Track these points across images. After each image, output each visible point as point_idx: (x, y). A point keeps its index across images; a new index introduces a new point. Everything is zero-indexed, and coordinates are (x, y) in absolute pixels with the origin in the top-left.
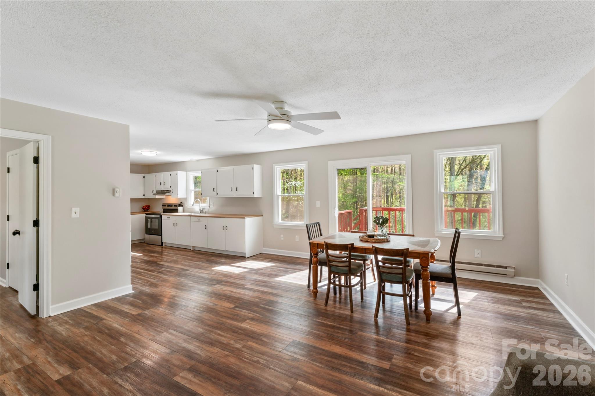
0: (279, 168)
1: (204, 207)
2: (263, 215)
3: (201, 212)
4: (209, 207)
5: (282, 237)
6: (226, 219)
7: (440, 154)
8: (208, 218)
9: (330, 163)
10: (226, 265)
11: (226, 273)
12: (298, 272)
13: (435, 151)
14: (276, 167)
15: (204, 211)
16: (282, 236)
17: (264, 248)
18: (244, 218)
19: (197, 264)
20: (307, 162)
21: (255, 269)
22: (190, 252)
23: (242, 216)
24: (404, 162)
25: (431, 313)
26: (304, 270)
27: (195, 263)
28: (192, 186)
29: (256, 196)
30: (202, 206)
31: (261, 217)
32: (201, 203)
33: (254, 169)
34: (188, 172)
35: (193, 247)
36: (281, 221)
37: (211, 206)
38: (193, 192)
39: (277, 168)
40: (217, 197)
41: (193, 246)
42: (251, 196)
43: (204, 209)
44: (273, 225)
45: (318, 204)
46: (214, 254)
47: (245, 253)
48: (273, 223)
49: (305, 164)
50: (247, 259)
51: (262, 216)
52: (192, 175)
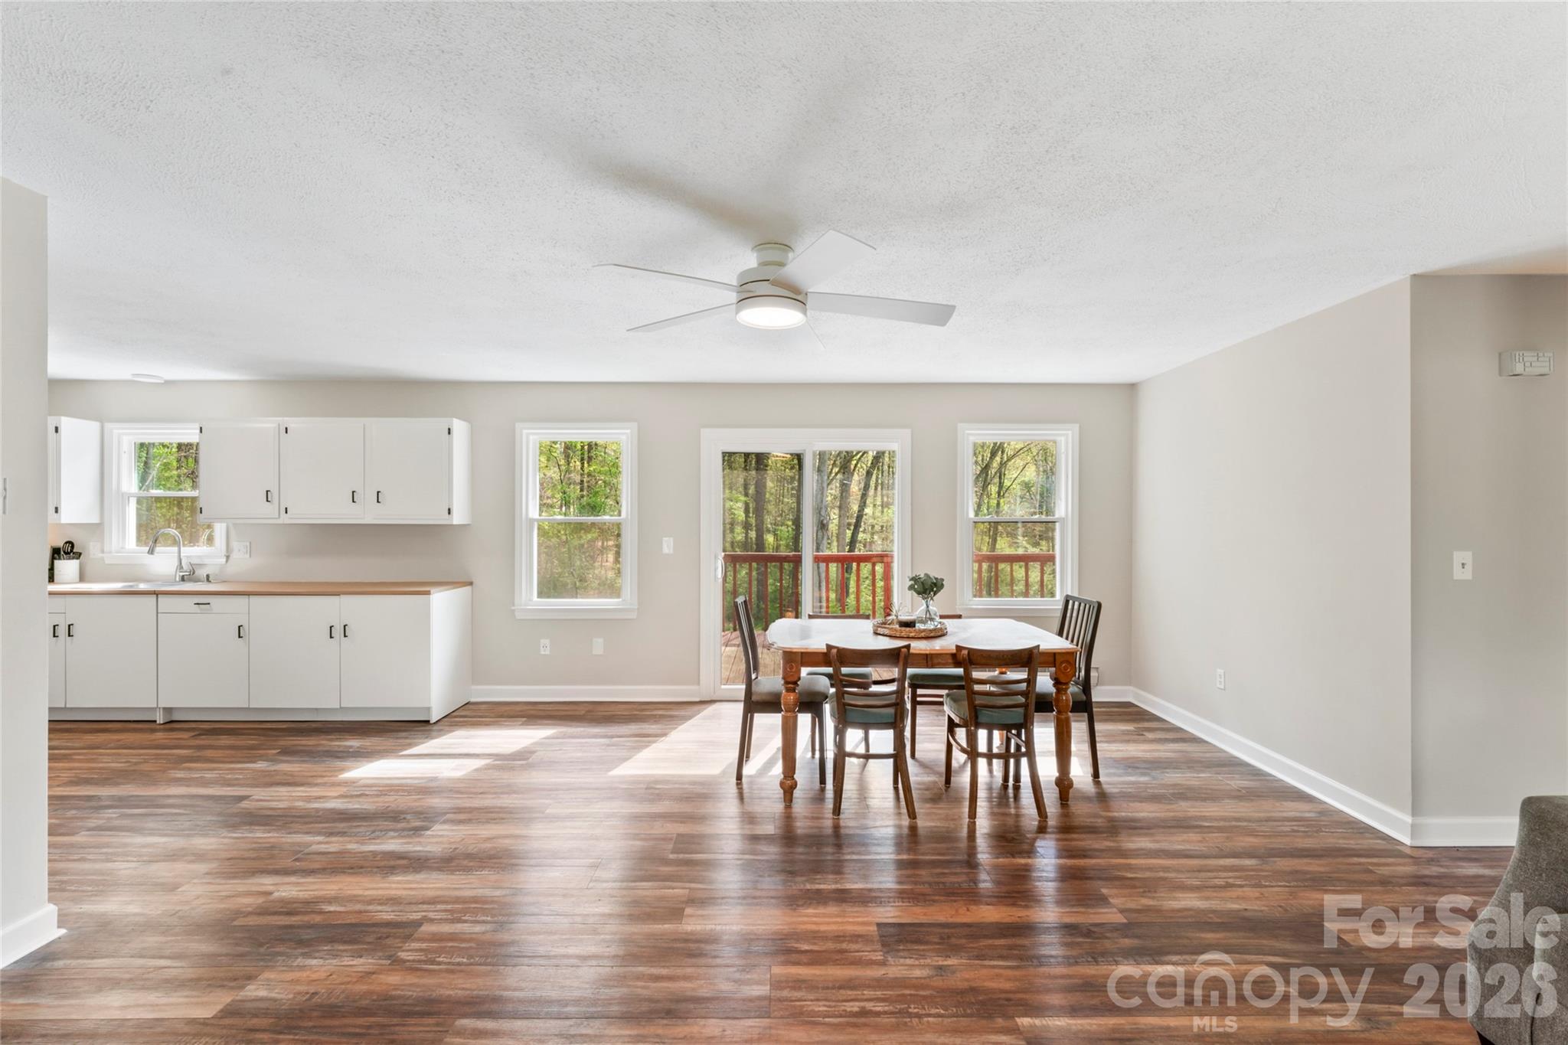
0: (535, 437)
1: (199, 557)
2: (474, 581)
3: (183, 579)
4: (228, 557)
5: (545, 647)
6: (344, 598)
7: (969, 434)
8: (253, 599)
9: (705, 433)
10: (382, 757)
11: (416, 781)
12: (654, 742)
13: (960, 426)
14: (525, 431)
15: (202, 573)
16: (544, 642)
17: (474, 687)
18: (428, 593)
19: (254, 770)
20: (635, 425)
21: (509, 755)
22: (153, 731)
23: (419, 588)
24: (894, 446)
25: (1071, 785)
26: (665, 735)
27: (247, 769)
28: (128, 481)
29: (457, 519)
30: (188, 557)
31: (468, 589)
32: (184, 545)
33: (454, 431)
34: (108, 426)
35: (168, 710)
36: (538, 597)
37: (235, 556)
38: (133, 503)
39: (528, 435)
40: (280, 521)
41: (164, 709)
42: (442, 519)
43: (201, 565)
44: (514, 610)
45: (668, 546)
46: (284, 726)
47: (428, 709)
48: (514, 605)
49: (628, 431)
50: (435, 728)
51: (471, 584)
52: (126, 439)
